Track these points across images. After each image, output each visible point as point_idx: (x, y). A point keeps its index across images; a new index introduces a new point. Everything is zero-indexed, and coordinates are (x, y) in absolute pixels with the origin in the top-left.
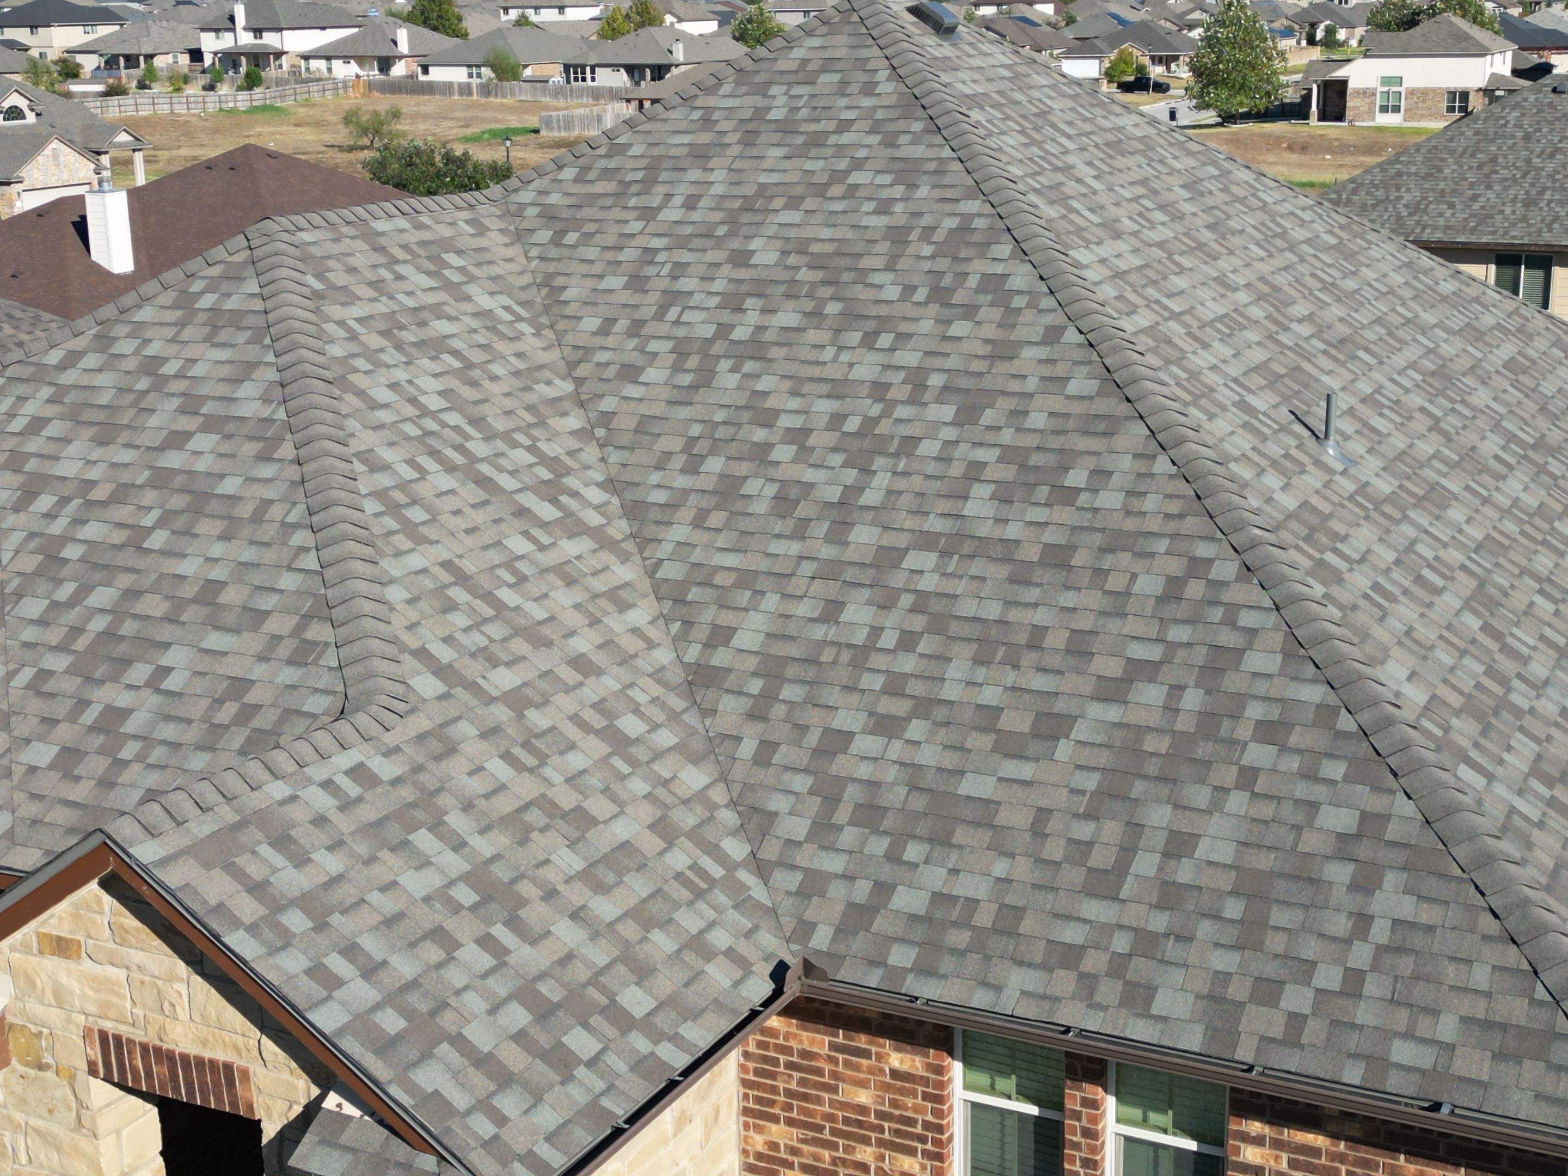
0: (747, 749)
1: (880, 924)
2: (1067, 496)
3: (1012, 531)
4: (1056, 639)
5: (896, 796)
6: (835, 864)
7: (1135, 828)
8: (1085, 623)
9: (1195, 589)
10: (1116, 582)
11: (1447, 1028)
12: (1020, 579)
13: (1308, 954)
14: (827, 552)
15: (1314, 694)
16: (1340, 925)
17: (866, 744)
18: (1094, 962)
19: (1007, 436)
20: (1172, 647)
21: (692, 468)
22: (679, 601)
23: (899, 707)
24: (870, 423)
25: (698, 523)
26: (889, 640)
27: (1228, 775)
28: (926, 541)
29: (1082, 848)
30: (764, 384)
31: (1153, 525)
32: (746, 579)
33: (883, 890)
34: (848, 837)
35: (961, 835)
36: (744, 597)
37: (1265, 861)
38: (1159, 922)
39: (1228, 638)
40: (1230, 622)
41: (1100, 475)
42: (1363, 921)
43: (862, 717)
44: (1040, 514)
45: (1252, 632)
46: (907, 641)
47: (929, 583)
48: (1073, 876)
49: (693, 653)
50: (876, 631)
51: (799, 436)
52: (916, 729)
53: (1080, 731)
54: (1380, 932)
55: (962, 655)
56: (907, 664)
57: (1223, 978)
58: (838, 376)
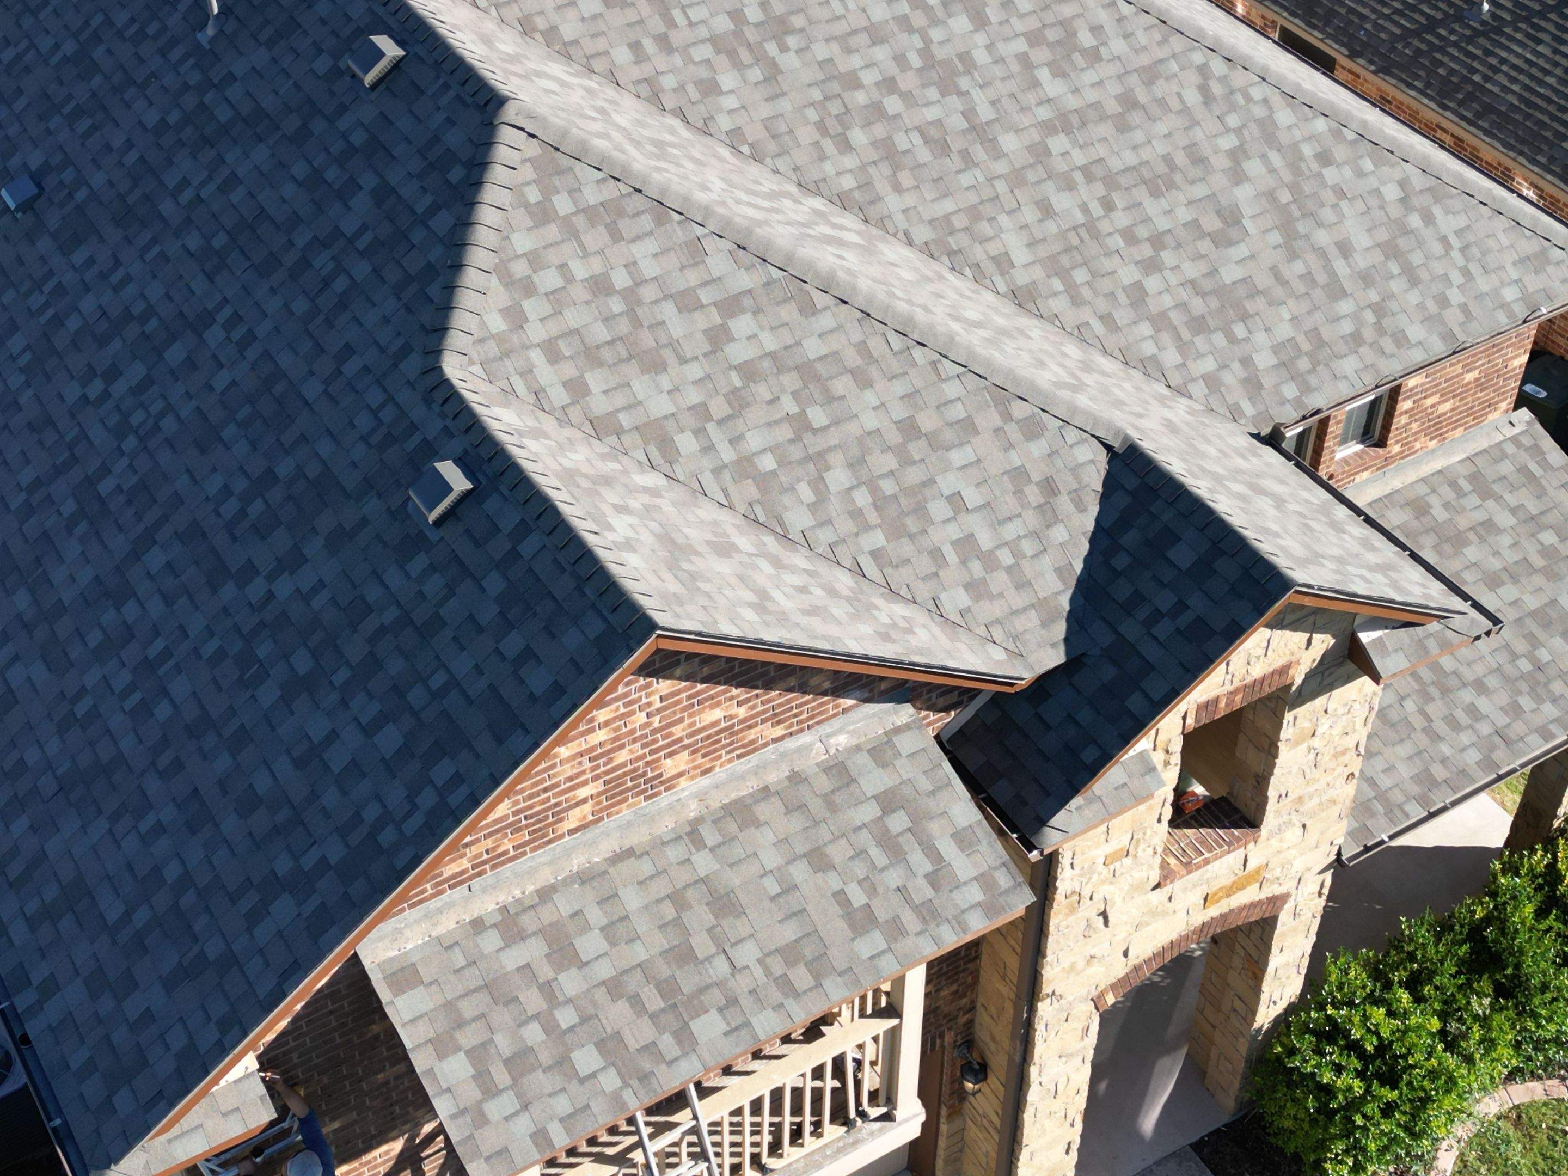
0: (1098, 327)
1: (1268, 382)
2: (1094, 56)
3: (1091, 96)
4: (1180, 159)
5: (1198, 305)
6: (1208, 365)
7: (1322, 253)
8: (1182, 140)
9: (1217, 89)
10: (1174, 103)
11: (1514, 274)
12: (1123, 127)
13: (1441, 272)
14: (1001, 167)
15: (1321, 125)
16: (1437, 248)
17: (1152, 284)
18: (1368, 334)
19: (1019, 26)
20: (1238, 131)
21: (845, 146)
22: (951, 253)
23: (1147, 251)
24: (926, 53)
25: (897, 188)
26: (1096, 209)
27: (1328, 196)
28: (1048, 128)
29: (1308, 277)
30: (821, 51)
31: (1161, 53)
32: (974, 213)
33: (1246, 362)
34: (1200, 342)
35: (1250, 306)
36: (985, 228)
37: (1382, 235)
38: (1373, 296)
39: (1259, 112)
40: (1249, 99)
41: (1096, 29)
42: (1444, 240)
43: (1132, 267)
44: (1090, 77)
45: (1265, 101)
46: (1108, 206)
47: (1079, 158)
48: (1318, 294)
49: (1002, 288)
50: (1085, 209)
51: (889, 85)
52: (1168, 257)
53: (1247, 210)
54: (1455, 242)
55: (1141, 194)
56: (1122, 219)
57: (1421, 306)
58: (864, 23)
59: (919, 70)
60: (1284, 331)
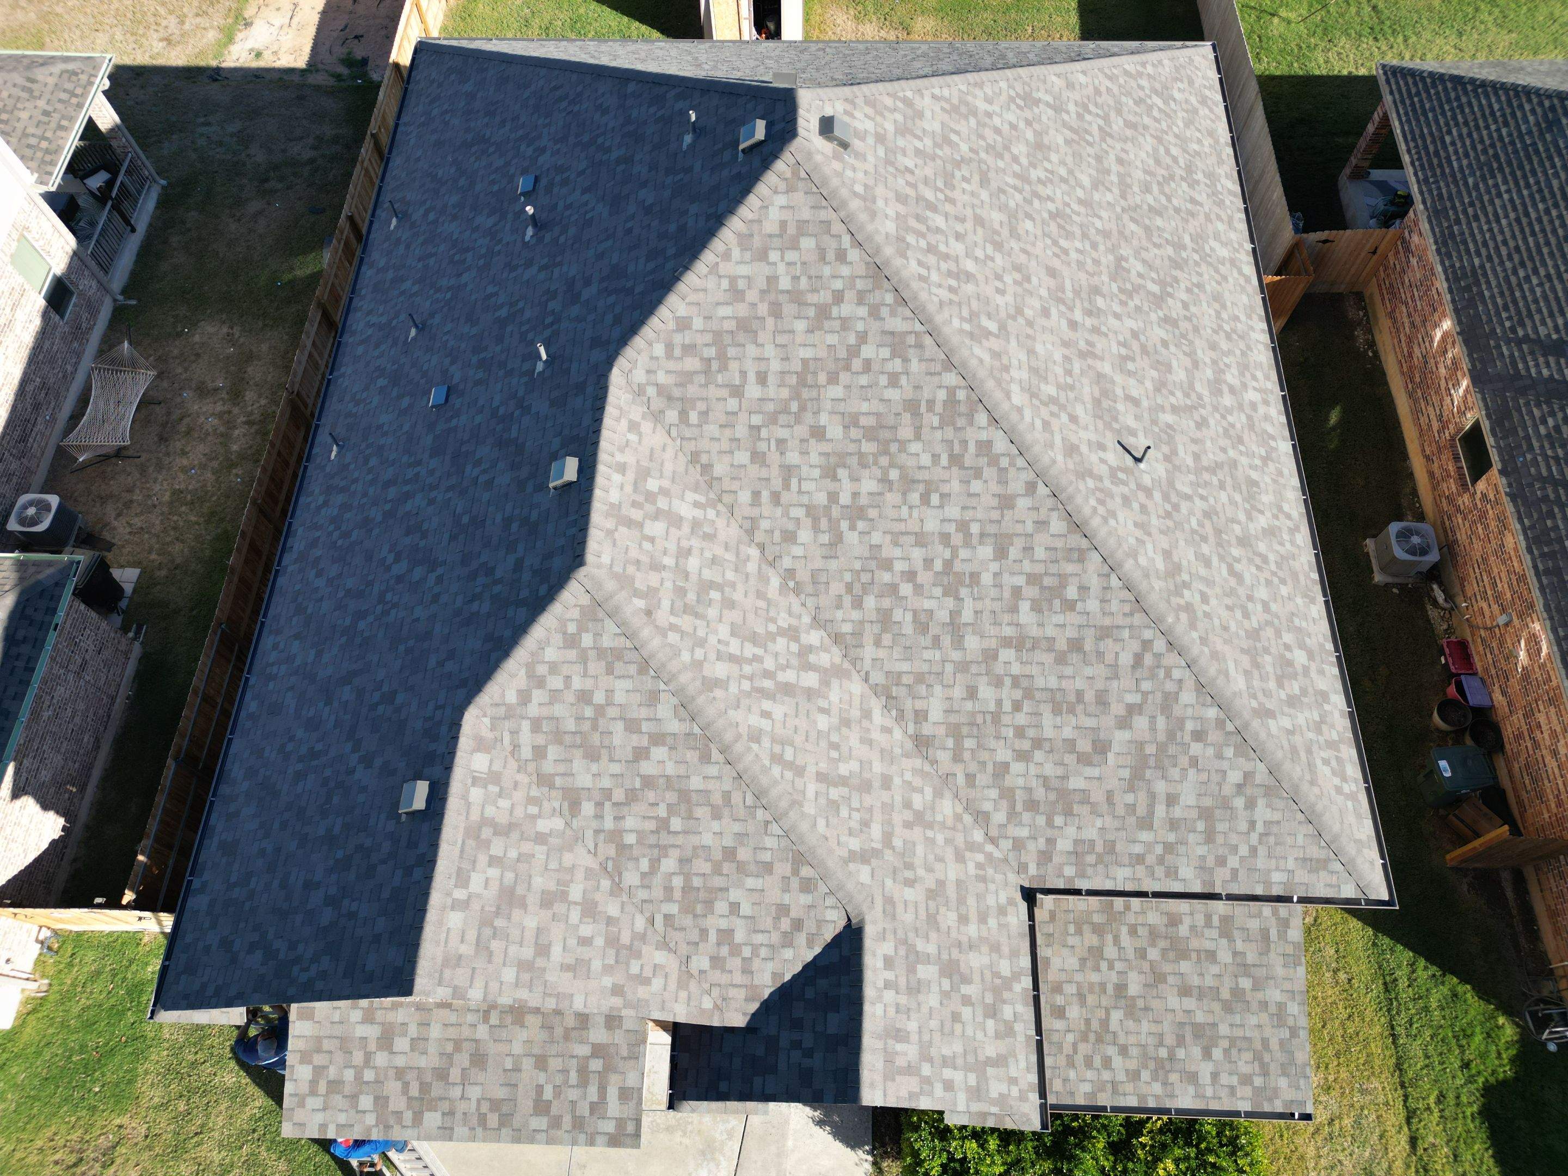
0: (961, 780)
1: (1057, 859)
2: (1070, 606)
3: (1050, 631)
4: (1089, 696)
5: (1040, 794)
6: (1024, 832)
7: (1152, 796)
8: (1100, 685)
9: (1148, 659)
10: (1109, 658)
11: (1291, 864)
12: (1061, 659)
13: (1234, 842)
14: (956, 655)
15: (1212, 713)
16: (1243, 826)
17: (1017, 767)
18: (1150, 859)
19: (1027, 566)
20: (1145, 694)
21: (858, 604)
22: (890, 697)
23: (1026, 745)
24: (948, 564)
25: (878, 643)
26: (1007, 706)
27: (1184, 761)
28: (1006, 642)
29: (1131, 808)
30: (876, 538)
31: (1120, 621)
32: (920, 678)
33: (1051, 842)
34: (1026, 817)
35: (1076, 808)
36: (922, 690)
37: (1208, 802)
38: (1171, 837)
39: (1170, 686)
40: (1168, 675)
41: (1083, 589)
42: (1252, 824)
43: (1009, 752)
44: (1059, 619)
45: (1180, 681)
46: (1017, 707)
47: (1016, 669)
48: (1131, 820)
49: (911, 730)
50: (999, 702)
51: (910, 576)
52: (1038, 755)
53: (1116, 748)
54: (1260, 827)
55: (1046, 710)
56: (1021, 719)
57: (1203, 858)
58: (917, 529)
59: (937, 573)
60: (1090, 833)
